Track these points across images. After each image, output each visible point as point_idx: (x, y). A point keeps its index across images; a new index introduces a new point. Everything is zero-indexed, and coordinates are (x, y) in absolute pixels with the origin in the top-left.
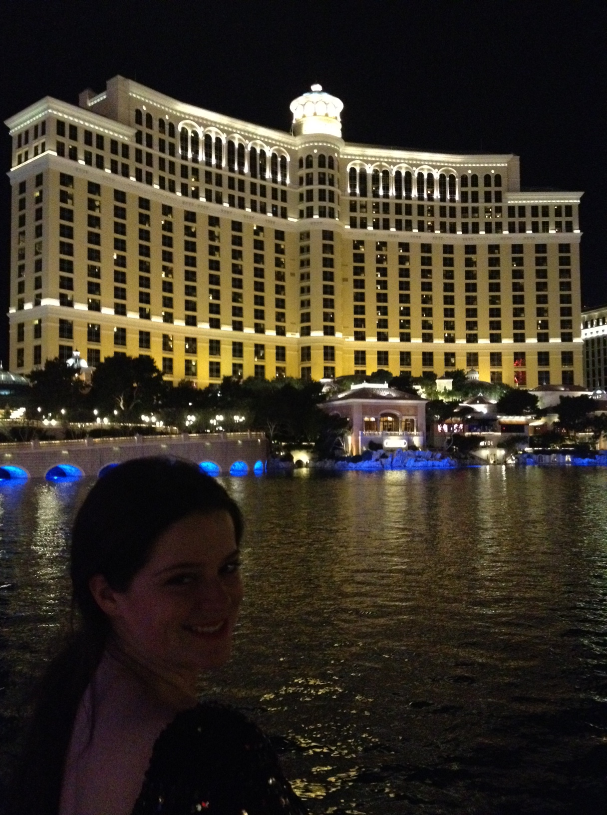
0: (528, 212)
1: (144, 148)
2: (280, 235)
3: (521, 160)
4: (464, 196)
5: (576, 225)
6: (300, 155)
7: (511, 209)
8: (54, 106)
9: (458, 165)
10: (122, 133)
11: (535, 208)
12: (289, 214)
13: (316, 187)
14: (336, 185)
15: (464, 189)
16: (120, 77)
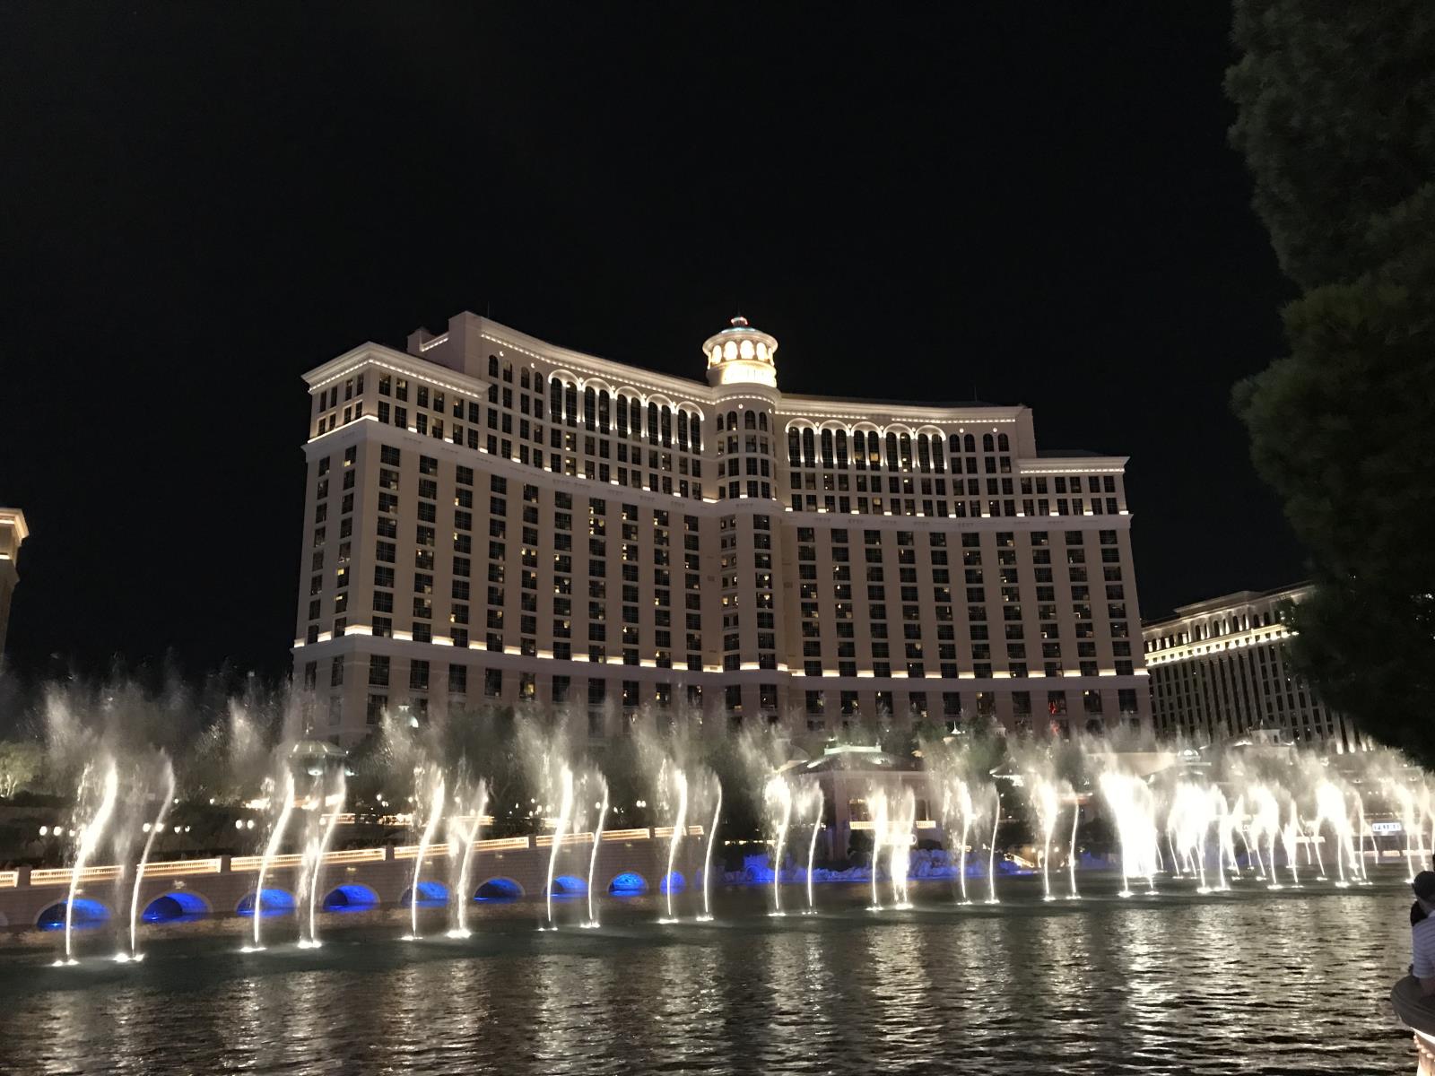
0: (1051, 486)
1: (500, 408)
2: (692, 522)
3: (1033, 413)
4: (956, 464)
5: (1122, 504)
6: (718, 412)
7: (1026, 482)
8: (375, 354)
9: (944, 422)
10: (470, 389)
11: (1060, 481)
12: (704, 494)
13: (742, 455)
14: (771, 451)
15: (956, 455)
16: (468, 313)
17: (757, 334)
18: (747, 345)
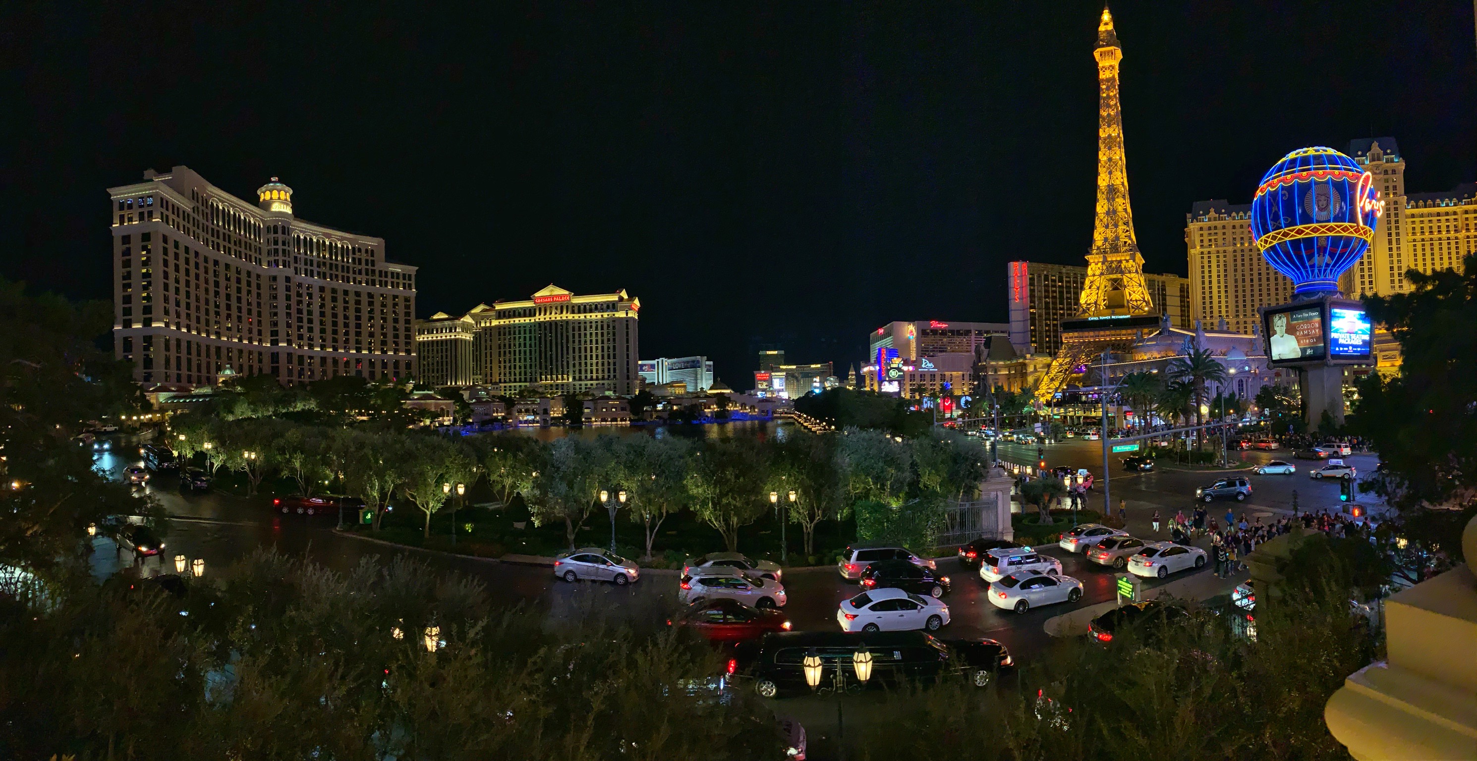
0: (389, 275)
2: (258, 276)
3: (385, 242)
4: (354, 259)
5: (413, 286)
6: (268, 224)
7: (380, 272)
9: (350, 240)
11: (392, 273)
12: (263, 264)
13: (280, 247)
14: (290, 246)
15: (354, 256)
17: (287, 188)
18: (282, 193)
